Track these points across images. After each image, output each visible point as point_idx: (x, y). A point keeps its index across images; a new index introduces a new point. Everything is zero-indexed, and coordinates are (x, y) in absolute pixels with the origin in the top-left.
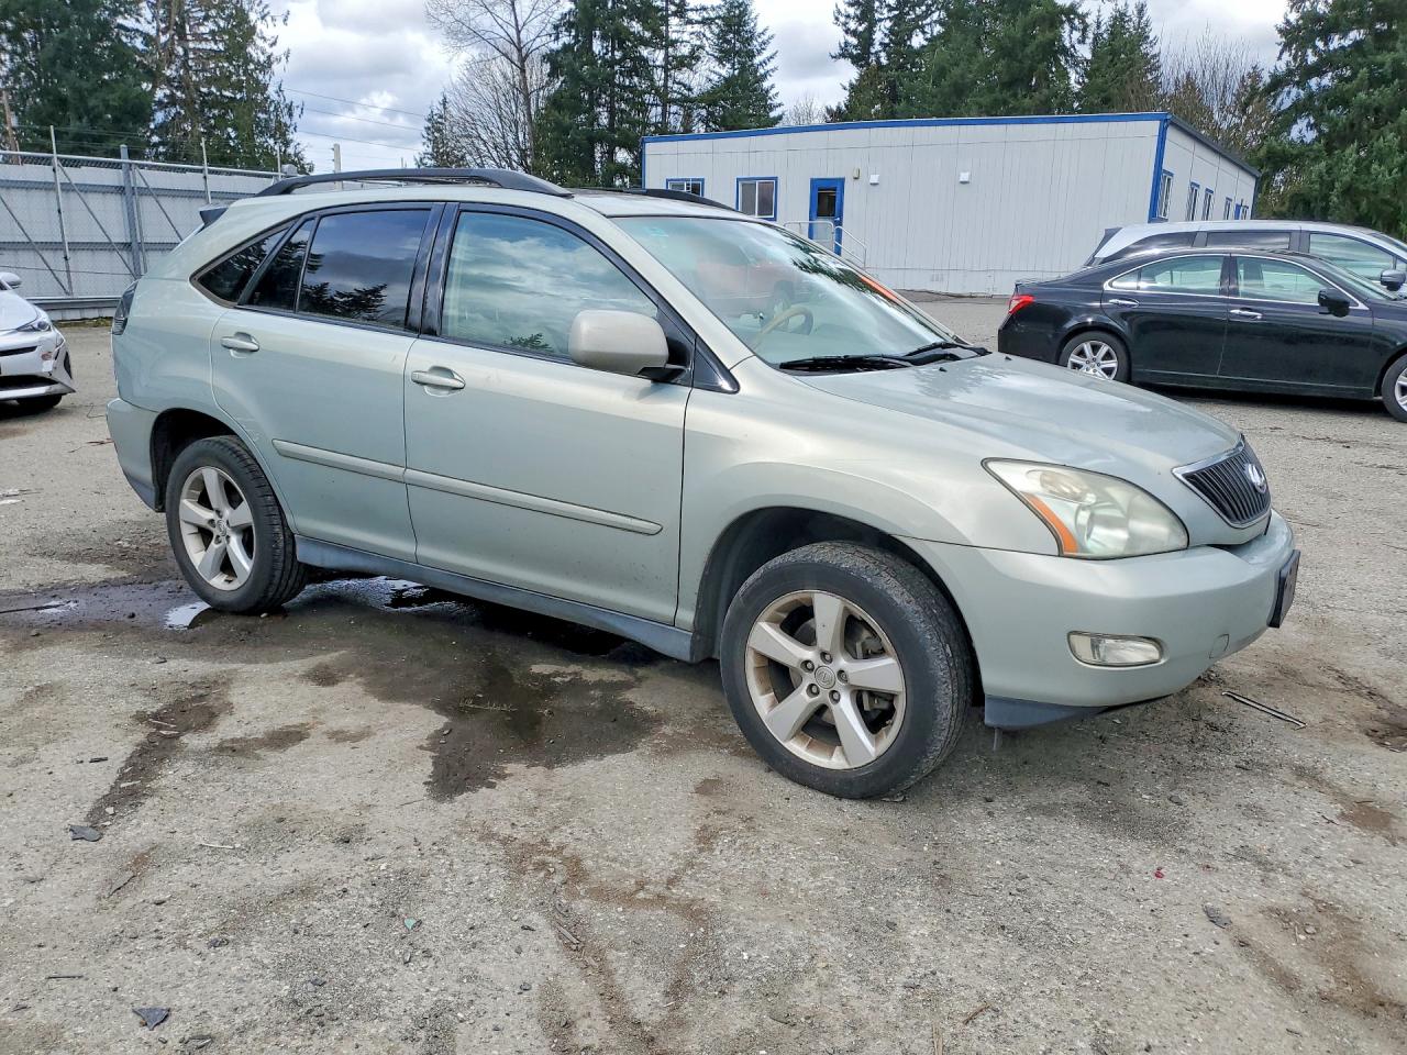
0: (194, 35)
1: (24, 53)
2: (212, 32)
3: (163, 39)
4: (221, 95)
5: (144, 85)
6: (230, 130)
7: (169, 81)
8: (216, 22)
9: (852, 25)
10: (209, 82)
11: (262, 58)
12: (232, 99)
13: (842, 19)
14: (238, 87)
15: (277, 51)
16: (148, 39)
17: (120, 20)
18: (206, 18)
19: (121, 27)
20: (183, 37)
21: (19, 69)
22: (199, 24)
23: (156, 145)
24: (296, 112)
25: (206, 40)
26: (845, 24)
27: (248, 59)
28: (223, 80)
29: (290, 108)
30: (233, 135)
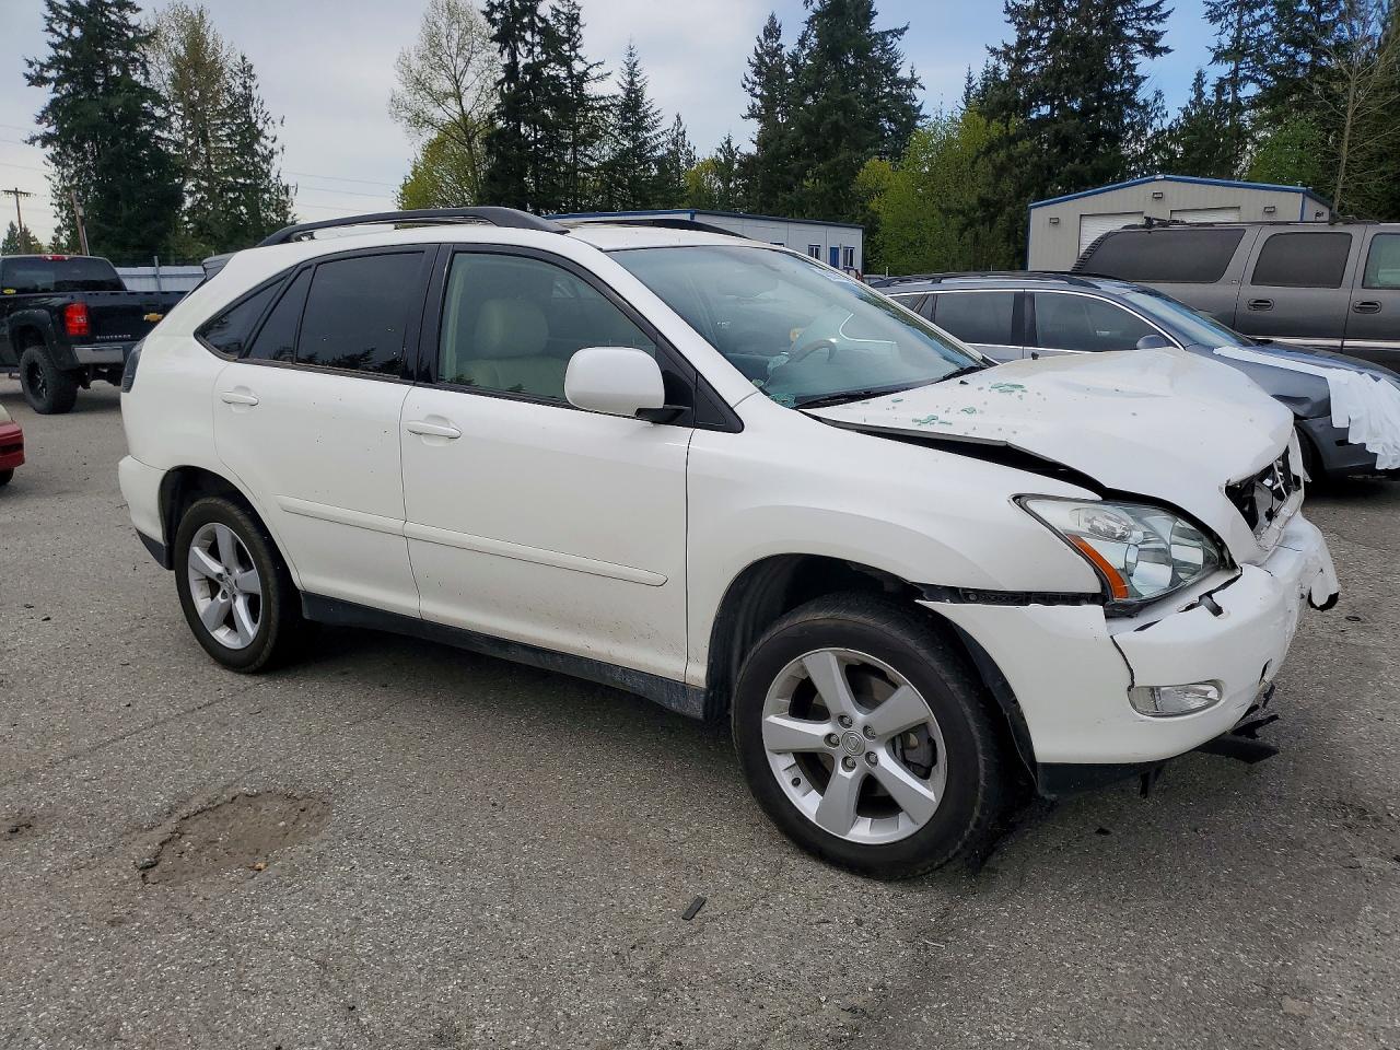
0: (213, 136)
1: (85, 158)
2: (227, 135)
3: (191, 142)
4: (237, 183)
5: (176, 180)
6: (242, 208)
7: (195, 174)
8: (230, 128)
9: (758, 90)
10: (226, 173)
11: (266, 153)
12: (243, 185)
13: (749, 86)
14: (247, 175)
15: (276, 146)
16: (178, 145)
17: (157, 133)
18: (223, 124)
19: (158, 137)
20: (206, 141)
21: (81, 171)
22: (217, 129)
23: (186, 223)
24: (292, 191)
25: (222, 141)
26: (751, 90)
27: (254, 154)
28: (238, 171)
29: (287, 189)
30: (245, 211)
